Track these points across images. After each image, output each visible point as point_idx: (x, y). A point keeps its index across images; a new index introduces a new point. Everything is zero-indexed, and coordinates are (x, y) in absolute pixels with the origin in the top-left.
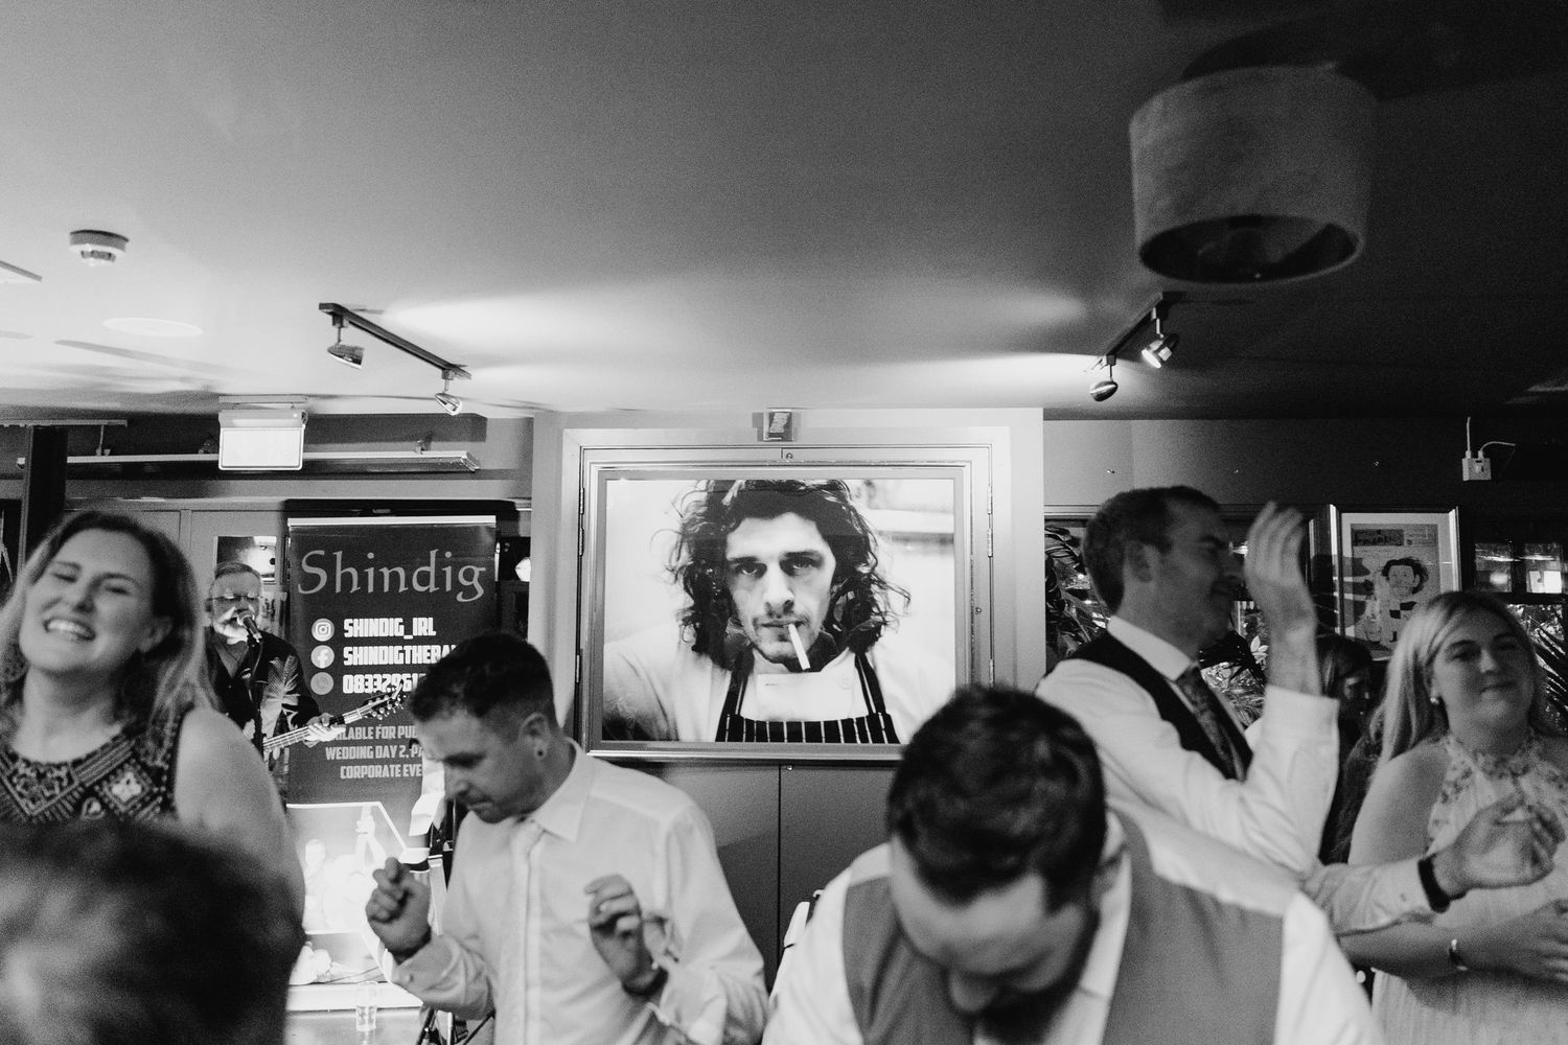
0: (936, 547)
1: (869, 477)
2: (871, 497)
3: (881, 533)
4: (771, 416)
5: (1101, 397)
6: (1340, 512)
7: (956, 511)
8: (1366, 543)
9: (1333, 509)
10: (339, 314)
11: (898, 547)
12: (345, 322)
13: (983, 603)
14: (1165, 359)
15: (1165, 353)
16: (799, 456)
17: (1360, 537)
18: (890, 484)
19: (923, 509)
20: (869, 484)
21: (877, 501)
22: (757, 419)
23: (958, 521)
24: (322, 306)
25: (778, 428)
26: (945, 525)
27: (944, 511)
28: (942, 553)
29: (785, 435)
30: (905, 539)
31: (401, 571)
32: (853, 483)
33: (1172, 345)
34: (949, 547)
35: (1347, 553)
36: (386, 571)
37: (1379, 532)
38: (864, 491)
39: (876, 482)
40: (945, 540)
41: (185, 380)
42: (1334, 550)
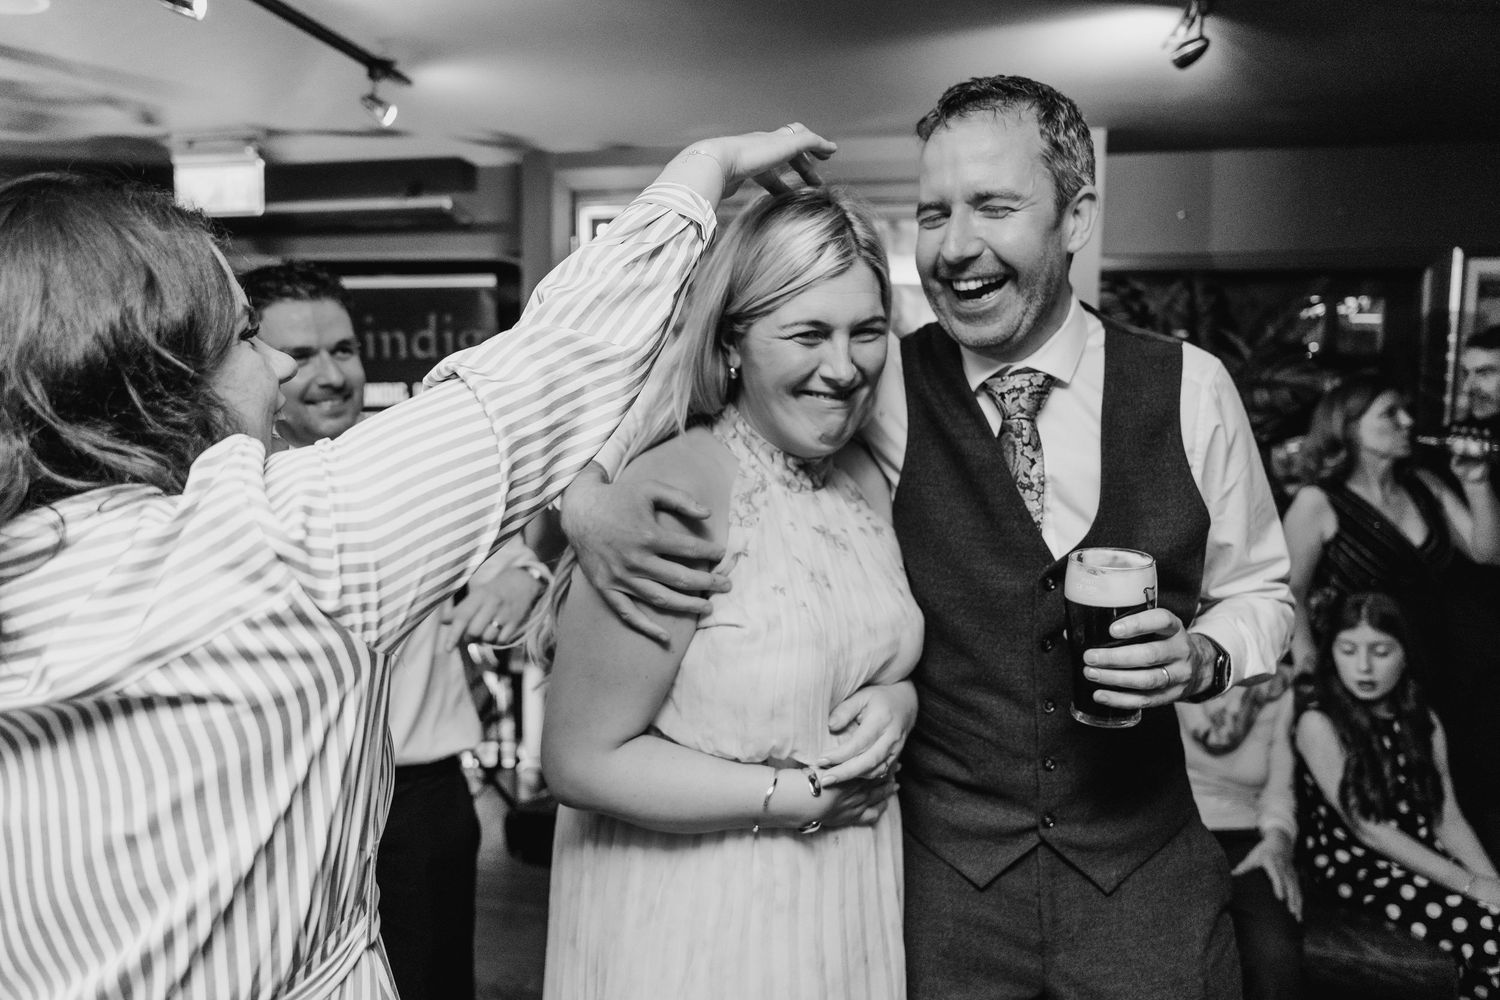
5: (1184, 62)
6: (1467, 257)
8: (1495, 295)
9: (1458, 255)
17: (1489, 289)
31: (401, 337)
35: (1471, 307)
36: (386, 337)
41: (109, 101)
42: (1454, 304)
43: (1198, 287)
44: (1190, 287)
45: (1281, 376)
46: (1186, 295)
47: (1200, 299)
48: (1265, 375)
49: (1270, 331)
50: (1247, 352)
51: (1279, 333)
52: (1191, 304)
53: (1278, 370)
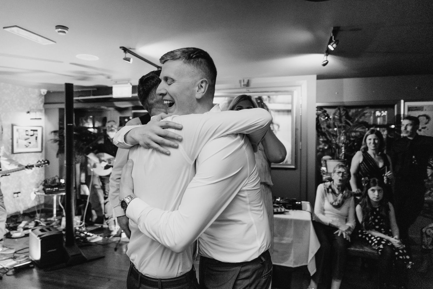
0: (286, 113)
1: (269, 95)
2: (269, 100)
3: (272, 110)
4: (244, 80)
5: (324, 65)
6: (404, 102)
7: (292, 103)
8: (412, 110)
9: (402, 101)
10: (125, 50)
11: (277, 113)
12: (127, 52)
13: (299, 128)
14: (335, 47)
15: (335, 45)
16: (251, 90)
17: (410, 109)
18: (274, 97)
19: (283, 103)
20: (269, 97)
21: (271, 101)
22: (240, 82)
23: (292, 107)
24: (121, 47)
25: (246, 83)
26: (289, 107)
27: (288, 103)
28: (288, 114)
29: (248, 85)
30: (278, 111)
32: (265, 97)
33: (337, 43)
34: (289, 113)
35: (406, 113)
37: (416, 107)
38: (268, 99)
39: (271, 97)
40: (289, 111)
41: (102, 75)
42: (402, 113)
43: (341, 109)
44: (339, 109)
45: (357, 130)
46: (339, 111)
47: (342, 112)
48: (354, 129)
49: (357, 119)
50: (351, 124)
51: (358, 120)
52: (340, 113)
53: (357, 128)
